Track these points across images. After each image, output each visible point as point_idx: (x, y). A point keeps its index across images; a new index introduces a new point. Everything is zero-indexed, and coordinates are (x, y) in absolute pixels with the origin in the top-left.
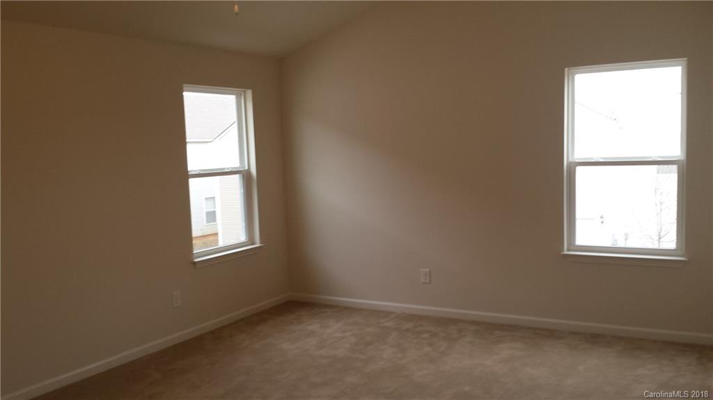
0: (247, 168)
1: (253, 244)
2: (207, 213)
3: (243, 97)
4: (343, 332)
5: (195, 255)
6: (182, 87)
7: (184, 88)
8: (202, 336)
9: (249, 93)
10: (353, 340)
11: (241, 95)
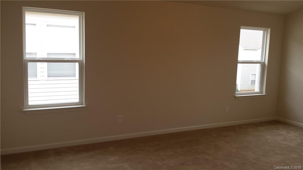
0: (264, 61)
1: (262, 93)
2: (251, 81)
3: (266, 31)
4: (296, 137)
5: (236, 94)
6: (240, 27)
7: (241, 27)
8: (235, 125)
9: (269, 30)
10: (300, 141)
11: (266, 30)
